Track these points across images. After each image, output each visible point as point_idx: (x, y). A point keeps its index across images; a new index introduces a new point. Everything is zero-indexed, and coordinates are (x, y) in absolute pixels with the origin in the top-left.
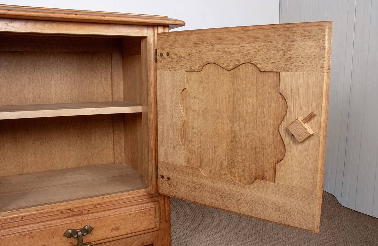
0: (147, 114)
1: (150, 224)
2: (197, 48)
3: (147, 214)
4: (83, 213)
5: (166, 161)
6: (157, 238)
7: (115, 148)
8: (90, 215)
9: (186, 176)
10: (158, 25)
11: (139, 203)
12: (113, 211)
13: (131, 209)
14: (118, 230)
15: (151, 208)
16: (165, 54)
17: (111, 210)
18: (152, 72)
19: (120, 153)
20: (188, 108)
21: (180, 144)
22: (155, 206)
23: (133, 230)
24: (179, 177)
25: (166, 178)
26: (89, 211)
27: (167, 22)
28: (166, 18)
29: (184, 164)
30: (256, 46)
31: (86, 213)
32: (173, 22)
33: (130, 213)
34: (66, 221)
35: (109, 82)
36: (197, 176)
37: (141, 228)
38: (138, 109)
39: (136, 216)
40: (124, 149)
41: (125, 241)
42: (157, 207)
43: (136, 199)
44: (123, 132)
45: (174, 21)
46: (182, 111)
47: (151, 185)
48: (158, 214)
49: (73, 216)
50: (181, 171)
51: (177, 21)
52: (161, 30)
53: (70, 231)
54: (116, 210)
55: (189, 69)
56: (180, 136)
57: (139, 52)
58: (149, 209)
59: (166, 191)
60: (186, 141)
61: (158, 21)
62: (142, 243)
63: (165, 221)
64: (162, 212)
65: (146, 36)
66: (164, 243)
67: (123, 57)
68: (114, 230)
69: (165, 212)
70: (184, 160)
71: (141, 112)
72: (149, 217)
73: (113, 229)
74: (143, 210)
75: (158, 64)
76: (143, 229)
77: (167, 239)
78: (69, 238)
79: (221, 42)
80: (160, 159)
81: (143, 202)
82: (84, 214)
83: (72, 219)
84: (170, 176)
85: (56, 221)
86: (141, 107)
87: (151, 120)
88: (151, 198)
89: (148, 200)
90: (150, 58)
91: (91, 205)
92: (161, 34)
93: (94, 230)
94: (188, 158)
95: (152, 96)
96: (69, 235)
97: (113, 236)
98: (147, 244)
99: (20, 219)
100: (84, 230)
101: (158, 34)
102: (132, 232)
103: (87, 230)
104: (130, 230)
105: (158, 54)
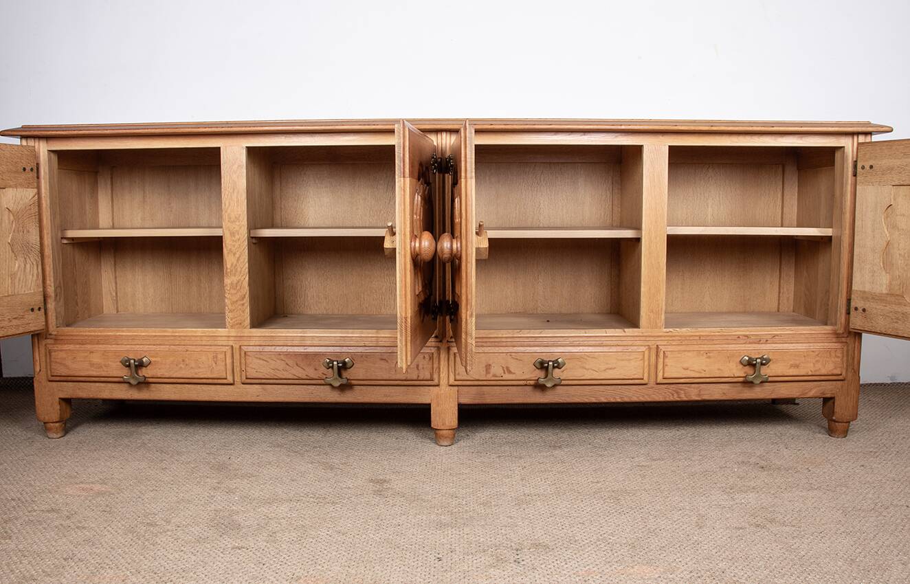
0: (840, 239)
1: (835, 368)
2: (907, 160)
3: (833, 354)
4: (762, 342)
5: (861, 289)
6: (840, 390)
7: (782, 291)
8: (768, 345)
9: (888, 305)
10: (858, 134)
11: (822, 341)
12: (794, 345)
13: (813, 346)
14: (797, 368)
15: (838, 350)
16: (867, 167)
17: (791, 343)
18: (849, 188)
19: (788, 299)
20: (893, 227)
21: (881, 268)
22: (842, 346)
23: (814, 371)
24: (877, 307)
25: (860, 310)
26: (766, 340)
27: (870, 129)
28: (868, 124)
29: (884, 292)
31: (764, 342)
33: (812, 350)
34: (742, 347)
36: (900, 304)
37: (823, 372)
38: (828, 232)
39: (820, 355)
40: (793, 293)
42: (845, 348)
43: (820, 336)
44: (793, 270)
45: (877, 127)
46: (886, 230)
47: (838, 323)
48: (845, 358)
49: (750, 343)
50: (881, 300)
51: (882, 127)
52: (862, 139)
53: (747, 358)
54: (797, 345)
55: (897, 183)
56: (881, 259)
58: (835, 350)
59: (859, 326)
60: (888, 265)
61: (860, 129)
62: (821, 393)
63: (853, 370)
64: (851, 358)
65: (843, 145)
66: (849, 400)
67: (799, 169)
68: (793, 368)
69: (853, 359)
70: (885, 286)
71: (831, 235)
72: (834, 358)
73: (792, 366)
74: (828, 350)
75: (858, 178)
76: (826, 373)
77: (853, 396)
78: (745, 366)
80: (854, 288)
81: (827, 341)
83: (749, 345)
84: (866, 307)
85: (733, 345)
86: (831, 229)
87: (845, 245)
88: (837, 337)
89: (834, 340)
90: (847, 171)
91: (770, 334)
92: (863, 143)
93: (771, 362)
94: (890, 284)
95: (848, 216)
96: (745, 363)
97: (791, 374)
98: (829, 396)
99: (698, 338)
100: (762, 358)
101: (859, 144)
102: (813, 374)
103: (765, 360)
104: (811, 371)
105: (859, 166)
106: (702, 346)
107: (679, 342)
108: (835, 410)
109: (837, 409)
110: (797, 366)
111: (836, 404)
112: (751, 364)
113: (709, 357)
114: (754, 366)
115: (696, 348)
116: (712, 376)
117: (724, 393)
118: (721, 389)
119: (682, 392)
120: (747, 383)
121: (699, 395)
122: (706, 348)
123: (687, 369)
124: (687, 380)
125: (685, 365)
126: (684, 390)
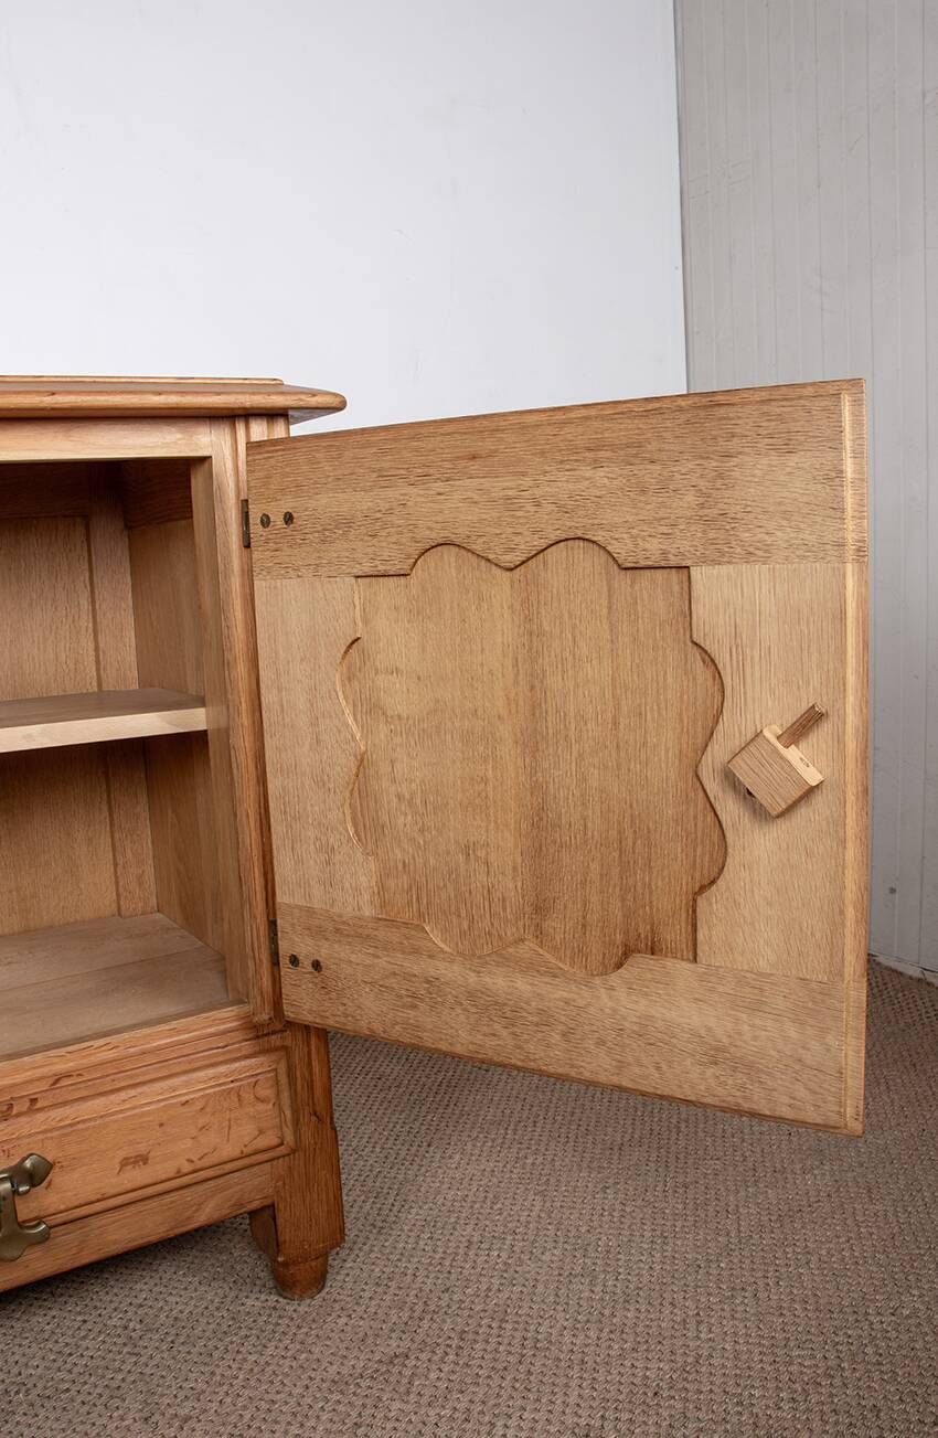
0: (225, 733)
1: (261, 1132)
2: (389, 493)
3: (248, 1096)
4: (14, 1112)
5: (302, 903)
6: (287, 1181)
7: (120, 861)
8: (40, 1116)
9: (380, 953)
10: (247, 415)
11: (215, 1060)
12: (123, 1095)
13: (186, 1084)
14: (144, 1164)
15: (259, 1077)
16: (277, 520)
17: (112, 1092)
18: (236, 583)
19: (140, 878)
20: (370, 708)
21: (349, 839)
22: (273, 1067)
23: (200, 1159)
24: (353, 958)
25: (306, 964)
26: (34, 1101)
27: (278, 401)
28: (276, 386)
29: (368, 912)
30: (602, 479)
31: (25, 1109)
32: (301, 400)
33: (184, 1099)
35: (85, 622)
36: (416, 951)
37: (229, 1151)
38: (193, 719)
39: (208, 1109)
40: (151, 862)
41: (172, 1202)
42: (282, 1068)
43: (203, 1045)
44: (144, 799)
45: (303, 397)
46: (350, 720)
47: (254, 991)
48: (285, 1095)
50: (360, 936)
51: (313, 393)
52: (259, 430)
54: (132, 1092)
55: (367, 568)
56: (348, 812)
57: (185, 511)
58: (254, 1080)
59: (311, 1011)
60: (368, 826)
61: (249, 400)
62: (235, 1205)
63: (314, 1118)
64: (303, 1086)
65: (206, 454)
66: (315, 1196)
67: (129, 527)
68: (130, 1167)
69: (311, 1087)
70: (367, 897)
71: (202, 727)
72: (254, 1106)
73: (125, 1163)
74: (232, 1085)
75: (255, 555)
76: (237, 1153)
77: (326, 1185)
79: (474, 467)
80: (282, 898)
81: (228, 1057)
82: (18, 1115)
84: (323, 955)
86: (202, 711)
87: (242, 758)
88: (258, 1037)
89: (247, 1047)
90: (226, 533)
91: (40, 1079)
92: (260, 444)
93: (56, 1170)
94: (382, 888)
95: (241, 669)
97: (129, 1186)
98: (255, 1205)
101: (251, 446)
102: (199, 1165)
103: (29, 1175)
104: (190, 1161)
105: (255, 518)
108: (281, 1239)
109: (286, 1234)
110: (143, 1159)
111: (280, 1221)
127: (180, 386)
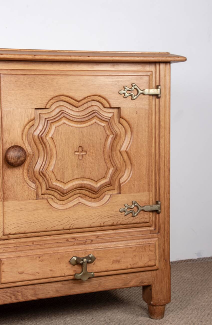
1: (150, 260)
3: (147, 249)
4: (87, 243)
6: (156, 278)
8: (93, 245)
10: (160, 62)
11: (139, 238)
12: (115, 243)
13: (131, 243)
14: (119, 263)
15: (151, 244)
17: (112, 242)
22: (155, 242)
23: (133, 265)
26: (92, 241)
27: (168, 59)
28: (167, 54)
31: (89, 243)
32: (175, 59)
33: (130, 246)
34: (72, 248)
37: (141, 264)
39: (137, 251)
41: (124, 278)
42: (157, 244)
45: (175, 58)
48: (157, 251)
49: (78, 244)
51: (178, 57)
52: (162, 67)
53: (75, 258)
54: (117, 243)
58: (149, 245)
61: (160, 59)
62: (140, 282)
63: (164, 261)
64: (162, 251)
66: (163, 285)
68: (115, 263)
72: (149, 252)
73: (114, 262)
74: (143, 245)
76: (142, 265)
77: (166, 282)
78: (74, 265)
81: (143, 238)
82: (88, 244)
83: (77, 247)
85: (62, 248)
88: (151, 234)
91: (94, 235)
93: (96, 260)
96: (74, 263)
97: (114, 268)
98: (146, 284)
99: (31, 244)
100: (88, 258)
102: (132, 267)
103: (91, 258)
104: (130, 265)
106: (35, 251)
107: (14, 249)
108: (153, 296)
109: (154, 295)
110: (118, 262)
111: (153, 290)
112: (78, 263)
113: (42, 261)
114: (82, 265)
115: (30, 253)
116: (45, 277)
117: (57, 291)
118: (54, 287)
119: (19, 294)
120: (76, 280)
121: (35, 295)
122: (39, 252)
123: (23, 273)
124: (23, 283)
125: (21, 270)
126: (21, 292)
127: (143, 55)
